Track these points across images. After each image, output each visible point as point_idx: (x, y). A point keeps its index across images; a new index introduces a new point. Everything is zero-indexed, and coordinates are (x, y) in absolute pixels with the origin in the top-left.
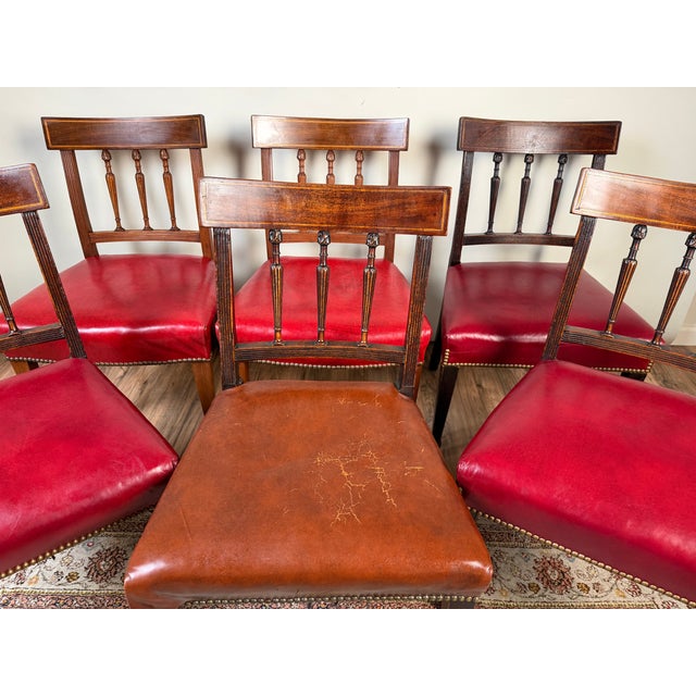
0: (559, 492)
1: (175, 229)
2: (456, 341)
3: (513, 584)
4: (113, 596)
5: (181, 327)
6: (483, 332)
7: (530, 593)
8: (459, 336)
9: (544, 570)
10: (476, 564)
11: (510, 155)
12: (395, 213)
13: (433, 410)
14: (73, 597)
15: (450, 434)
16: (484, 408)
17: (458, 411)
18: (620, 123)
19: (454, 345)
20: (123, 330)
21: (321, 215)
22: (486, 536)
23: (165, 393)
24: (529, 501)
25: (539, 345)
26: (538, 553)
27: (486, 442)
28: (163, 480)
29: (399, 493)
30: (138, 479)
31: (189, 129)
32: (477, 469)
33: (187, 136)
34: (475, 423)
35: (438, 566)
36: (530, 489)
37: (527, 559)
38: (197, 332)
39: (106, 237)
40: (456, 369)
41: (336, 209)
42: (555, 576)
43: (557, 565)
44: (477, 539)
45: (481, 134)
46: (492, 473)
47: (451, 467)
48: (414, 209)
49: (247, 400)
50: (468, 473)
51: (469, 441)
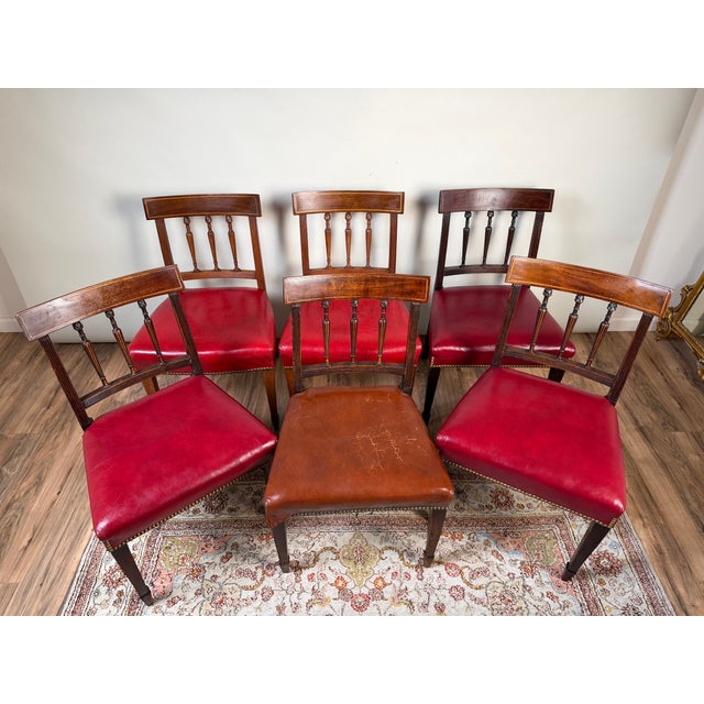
0: (491, 452)
1: (237, 270)
2: (438, 352)
3: (476, 505)
4: (224, 521)
5: (258, 349)
6: (456, 345)
7: (486, 510)
8: (440, 349)
9: (497, 496)
10: (445, 489)
11: (477, 212)
12: (397, 289)
13: (425, 389)
14: (200, 523)
15: (437, 407)
16: (461, 387)
17: (443, 390)
18: (553, 191)
19: (437, 355)
20: (221, 352)
21: (353, 291)
22: (451, 475)
23: (230, 383)
24: (475, 457)
25: (491, 353)
26: (493, 487)
27: (454, 422)
28: (272, 450)
29: (404, 453)
30: (257, 451)
31: (249, 203)
32: (447, 439)
33: (247, 208)
34: (454, 399)
35: (425, 491)
36: (476, 449)
37: (486, 490)
38: (268, 352)
39: (188, 276)
40: (439, 369)
41: (362, 287)
42: (503, 500)
43: (505, 494)
44: (446, 477)
45: (455, 200)
46: (456, 441)
47: (432, 437)
48: (408, 288)
49: (310, 400)
50: (443, 441)
51: (450, 412)
